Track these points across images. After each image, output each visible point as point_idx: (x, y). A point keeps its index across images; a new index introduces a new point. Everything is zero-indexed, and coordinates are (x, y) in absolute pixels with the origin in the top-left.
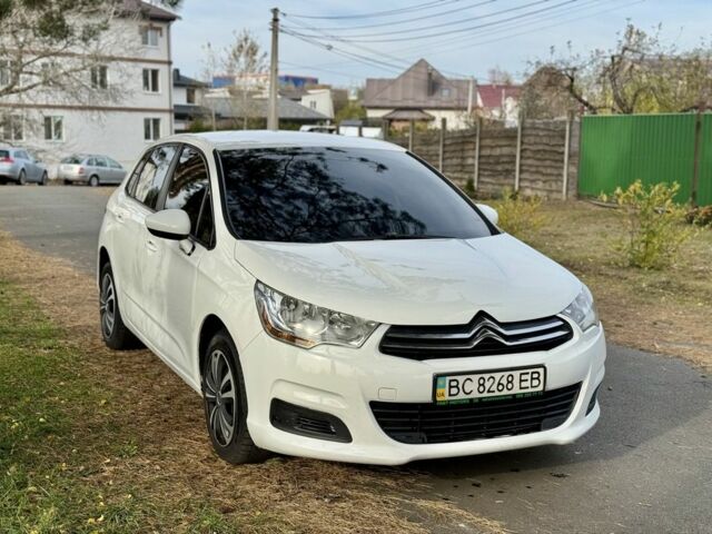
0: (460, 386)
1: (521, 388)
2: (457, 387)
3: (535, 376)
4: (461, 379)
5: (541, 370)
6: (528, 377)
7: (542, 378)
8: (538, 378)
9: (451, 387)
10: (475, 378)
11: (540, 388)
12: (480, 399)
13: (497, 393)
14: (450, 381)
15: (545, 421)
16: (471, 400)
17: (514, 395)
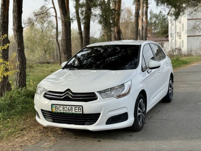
0: (58, 108)
1: (75, 111)
2: (57, 108)
3: (79, 109)
4: (58, 106)
5: (81, 107)
6: (77, 108)
7: (81, 109)
8: (80, 109)
9: (55, 108)
10: (62, 106)
11: (81, 112)
12: (63, 112)
13: (68, 112)
14: (55, 106)
15: (86, 123)
16: (61, 112)
17: (73, 113)
